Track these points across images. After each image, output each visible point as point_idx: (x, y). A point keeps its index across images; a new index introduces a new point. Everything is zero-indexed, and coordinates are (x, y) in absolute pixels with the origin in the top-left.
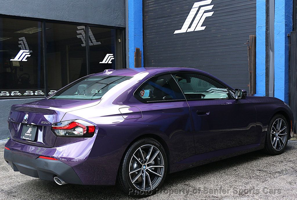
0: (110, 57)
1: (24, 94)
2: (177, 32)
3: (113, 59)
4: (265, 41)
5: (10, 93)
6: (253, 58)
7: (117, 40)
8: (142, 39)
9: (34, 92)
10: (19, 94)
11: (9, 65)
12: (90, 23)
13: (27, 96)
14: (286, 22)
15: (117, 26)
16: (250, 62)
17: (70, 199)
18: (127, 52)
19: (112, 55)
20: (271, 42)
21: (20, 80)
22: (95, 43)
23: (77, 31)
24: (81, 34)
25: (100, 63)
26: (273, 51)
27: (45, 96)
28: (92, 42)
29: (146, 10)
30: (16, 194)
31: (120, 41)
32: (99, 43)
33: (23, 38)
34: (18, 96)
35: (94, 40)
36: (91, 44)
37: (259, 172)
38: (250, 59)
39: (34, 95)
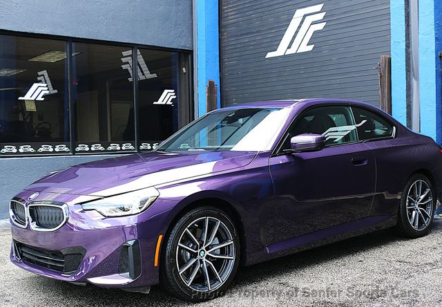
0: (169, 94)
1: (39, 150)
2: (270, 55)
3: (175, 97)
4: (405, 63)
5: (18, 148)
6: (386, 91)
7: (181, 70)
8: (218, 67)
9: (54, 148)
10: (31, 150)
11: (20, 108)
12: (139, 43)
13: (43, 152)
14: (436, 34)
15: (180, 48)
16: (383, 96)
17: (94, 305)
18: (195, 87)
19: (173, 91)
20: (414, 66)
21: (37, 132)
22: (149, 75)
23: (122, 59)
24: (127, 63)
25: (155, 103)
26: (417, 79)
27: (70, 153)
28: (143, 75)
29: (224, 23)
30: (11, 297)
31: (184, 71)
32: (155, 75)
33: (45, 72)
34: (30, 153)
35: (147, 72)
36: (142, 78)
37: (399, 263)
38: (383, 92)
39: (54, 152)
